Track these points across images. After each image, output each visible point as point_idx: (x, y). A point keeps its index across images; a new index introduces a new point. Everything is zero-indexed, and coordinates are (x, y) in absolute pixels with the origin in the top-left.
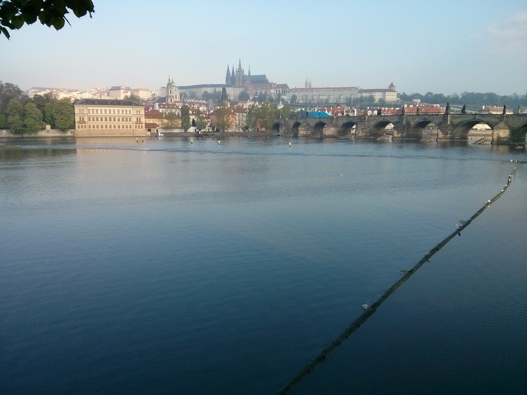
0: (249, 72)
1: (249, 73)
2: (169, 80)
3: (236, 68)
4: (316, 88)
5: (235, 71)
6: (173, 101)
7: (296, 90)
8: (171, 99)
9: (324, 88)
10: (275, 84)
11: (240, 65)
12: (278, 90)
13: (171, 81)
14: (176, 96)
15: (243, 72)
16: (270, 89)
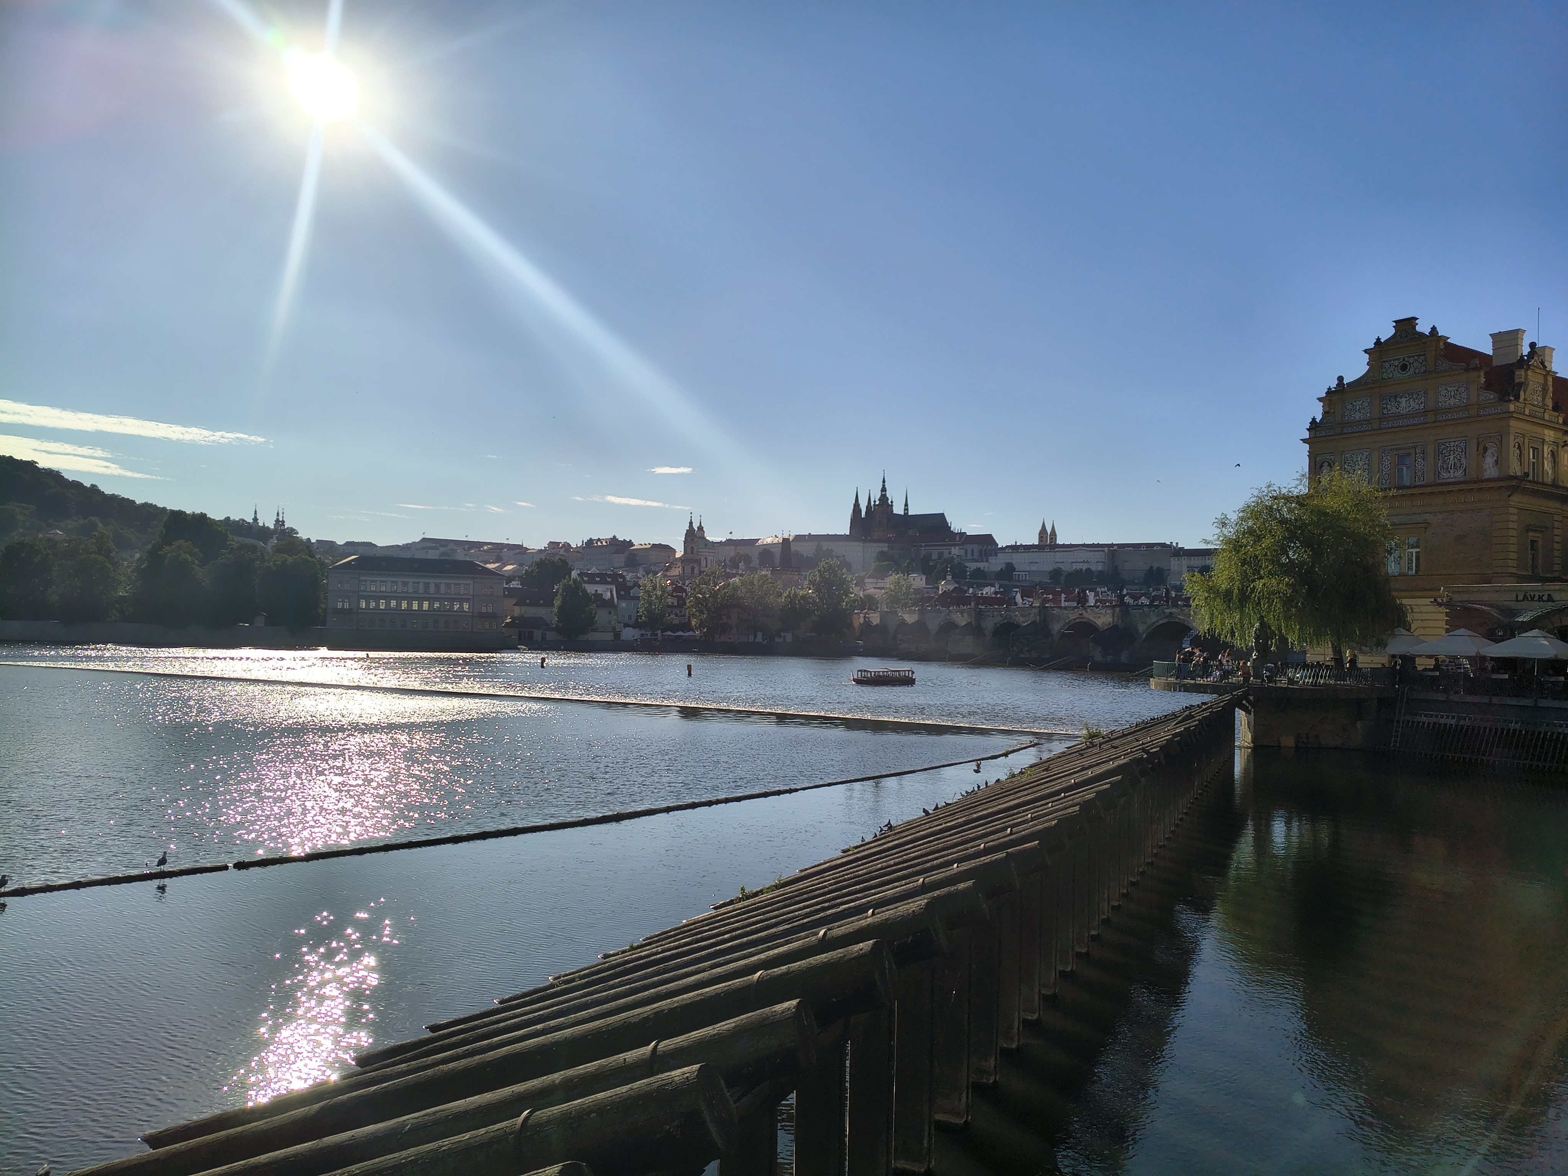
0: (906, 505)
1: (906, 509)
2: (691, 523)
3: (876, 496)
4: (1064, 546)
5: (872, 503)
6: (696, 571)
7: (1015, 548)
8: (693, 568)
9: (1084, 545)
10: (962, 534)
11: (884, 489)
12: (969, 547)
13: (695, 527)
14: (706, 559)
15: (892, 506)
16: (952, 545)
